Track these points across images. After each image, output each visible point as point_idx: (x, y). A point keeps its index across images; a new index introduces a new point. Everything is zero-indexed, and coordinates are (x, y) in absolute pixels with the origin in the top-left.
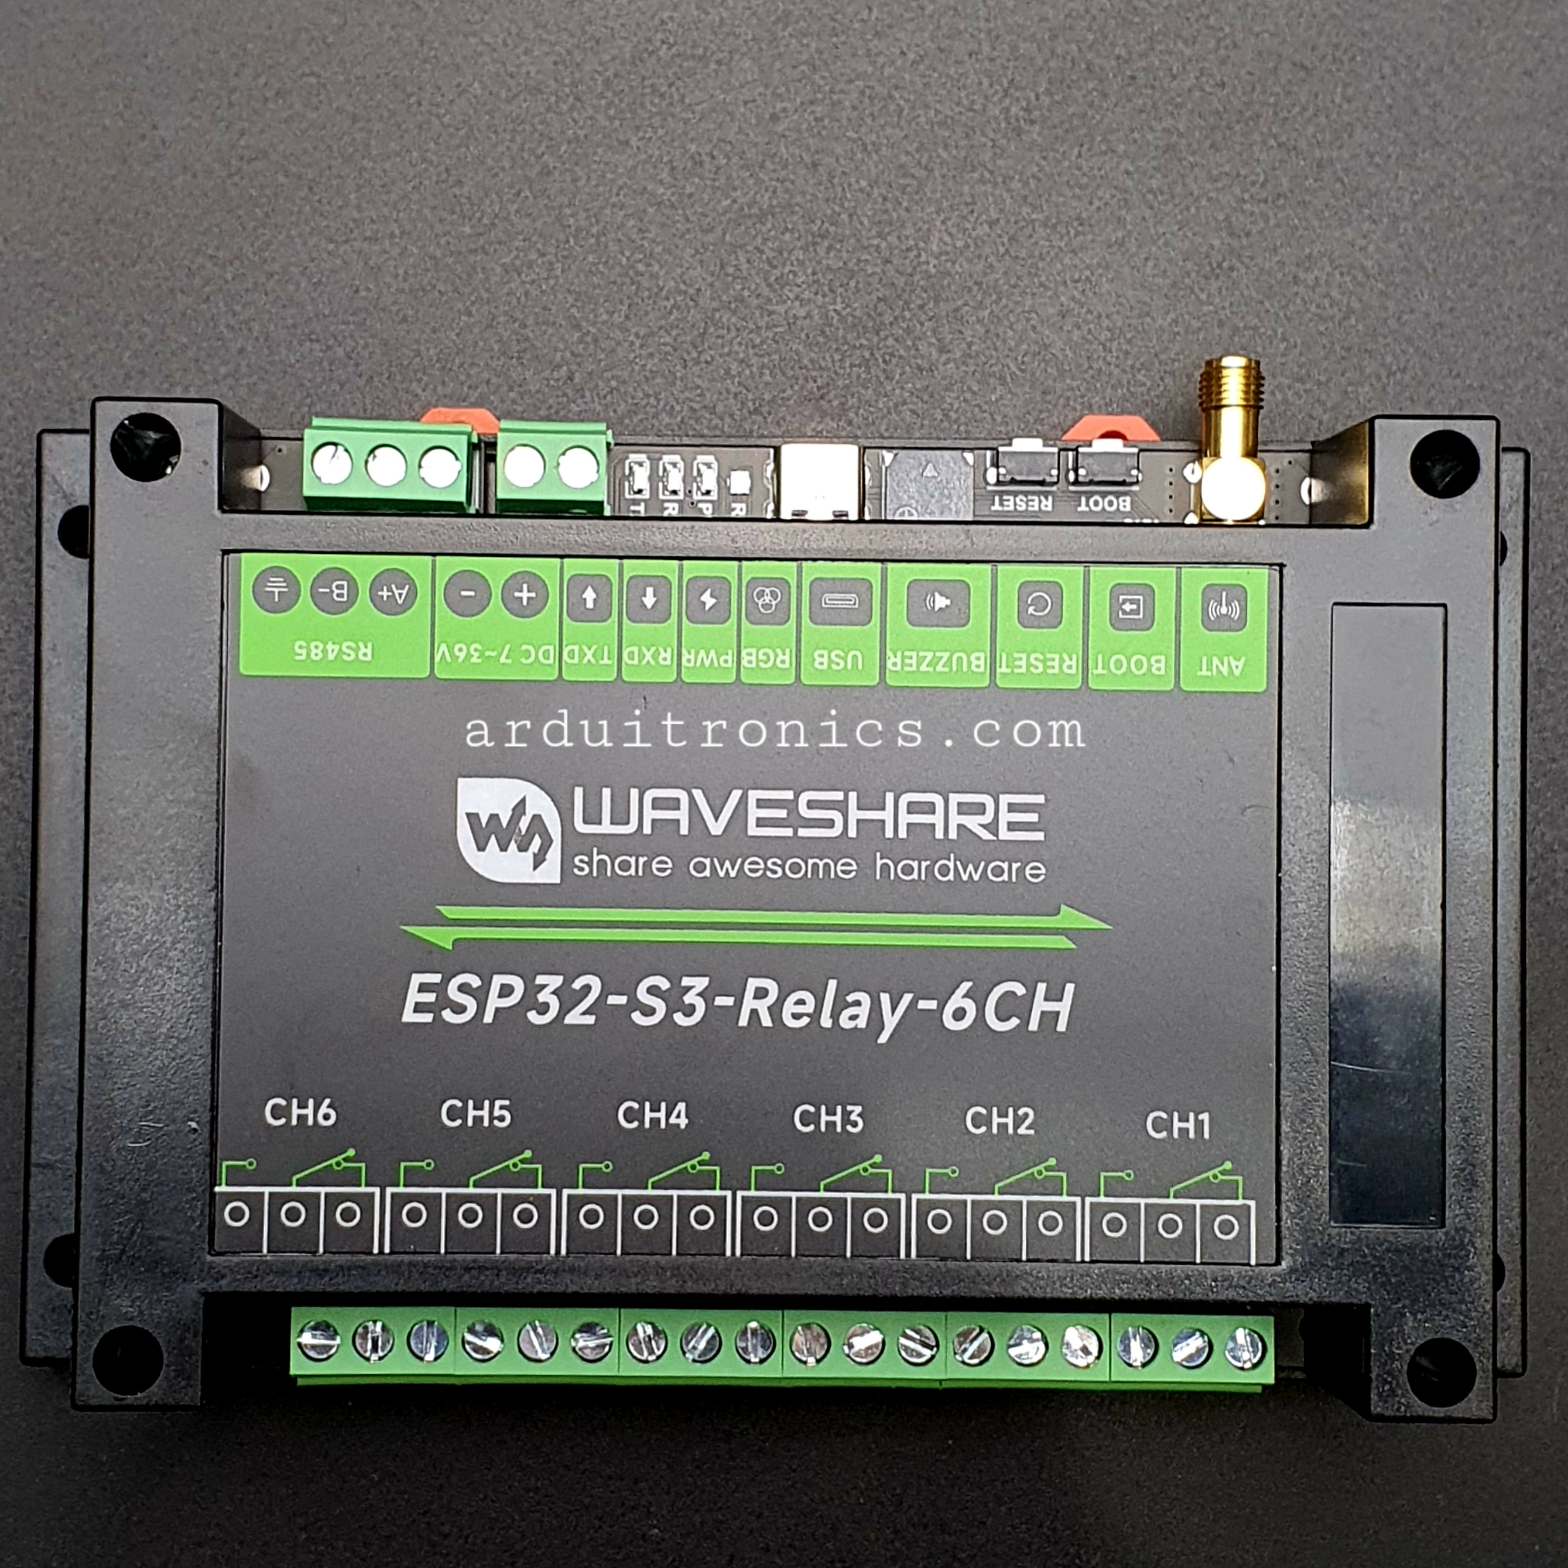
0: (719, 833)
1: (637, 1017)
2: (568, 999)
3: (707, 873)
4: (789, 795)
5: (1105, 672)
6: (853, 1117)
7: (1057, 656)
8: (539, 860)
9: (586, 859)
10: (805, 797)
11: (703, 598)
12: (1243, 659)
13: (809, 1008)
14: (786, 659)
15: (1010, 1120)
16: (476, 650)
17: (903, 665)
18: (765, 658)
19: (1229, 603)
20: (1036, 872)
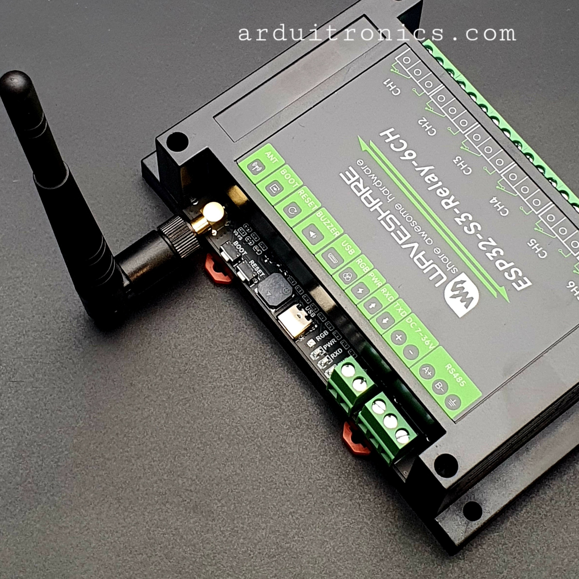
0: (417, 243)
1: (479, 228)
2: (490, 248)
3: (429, 239)
4: (392, 234)
5: (296, 183)
6: (457, 160)
7: (302, 197)
8: (463, 282)
9: (452, 271)
10: (390, 230)
11: (361, 292)
12: (266, 153)
13: (440, 190)
14: (359, 260)
15: (425, 125)
16: (424, 339)
17: (336, 231)
18: (363, 266)
19: (254, 167)
20: (360, 162)
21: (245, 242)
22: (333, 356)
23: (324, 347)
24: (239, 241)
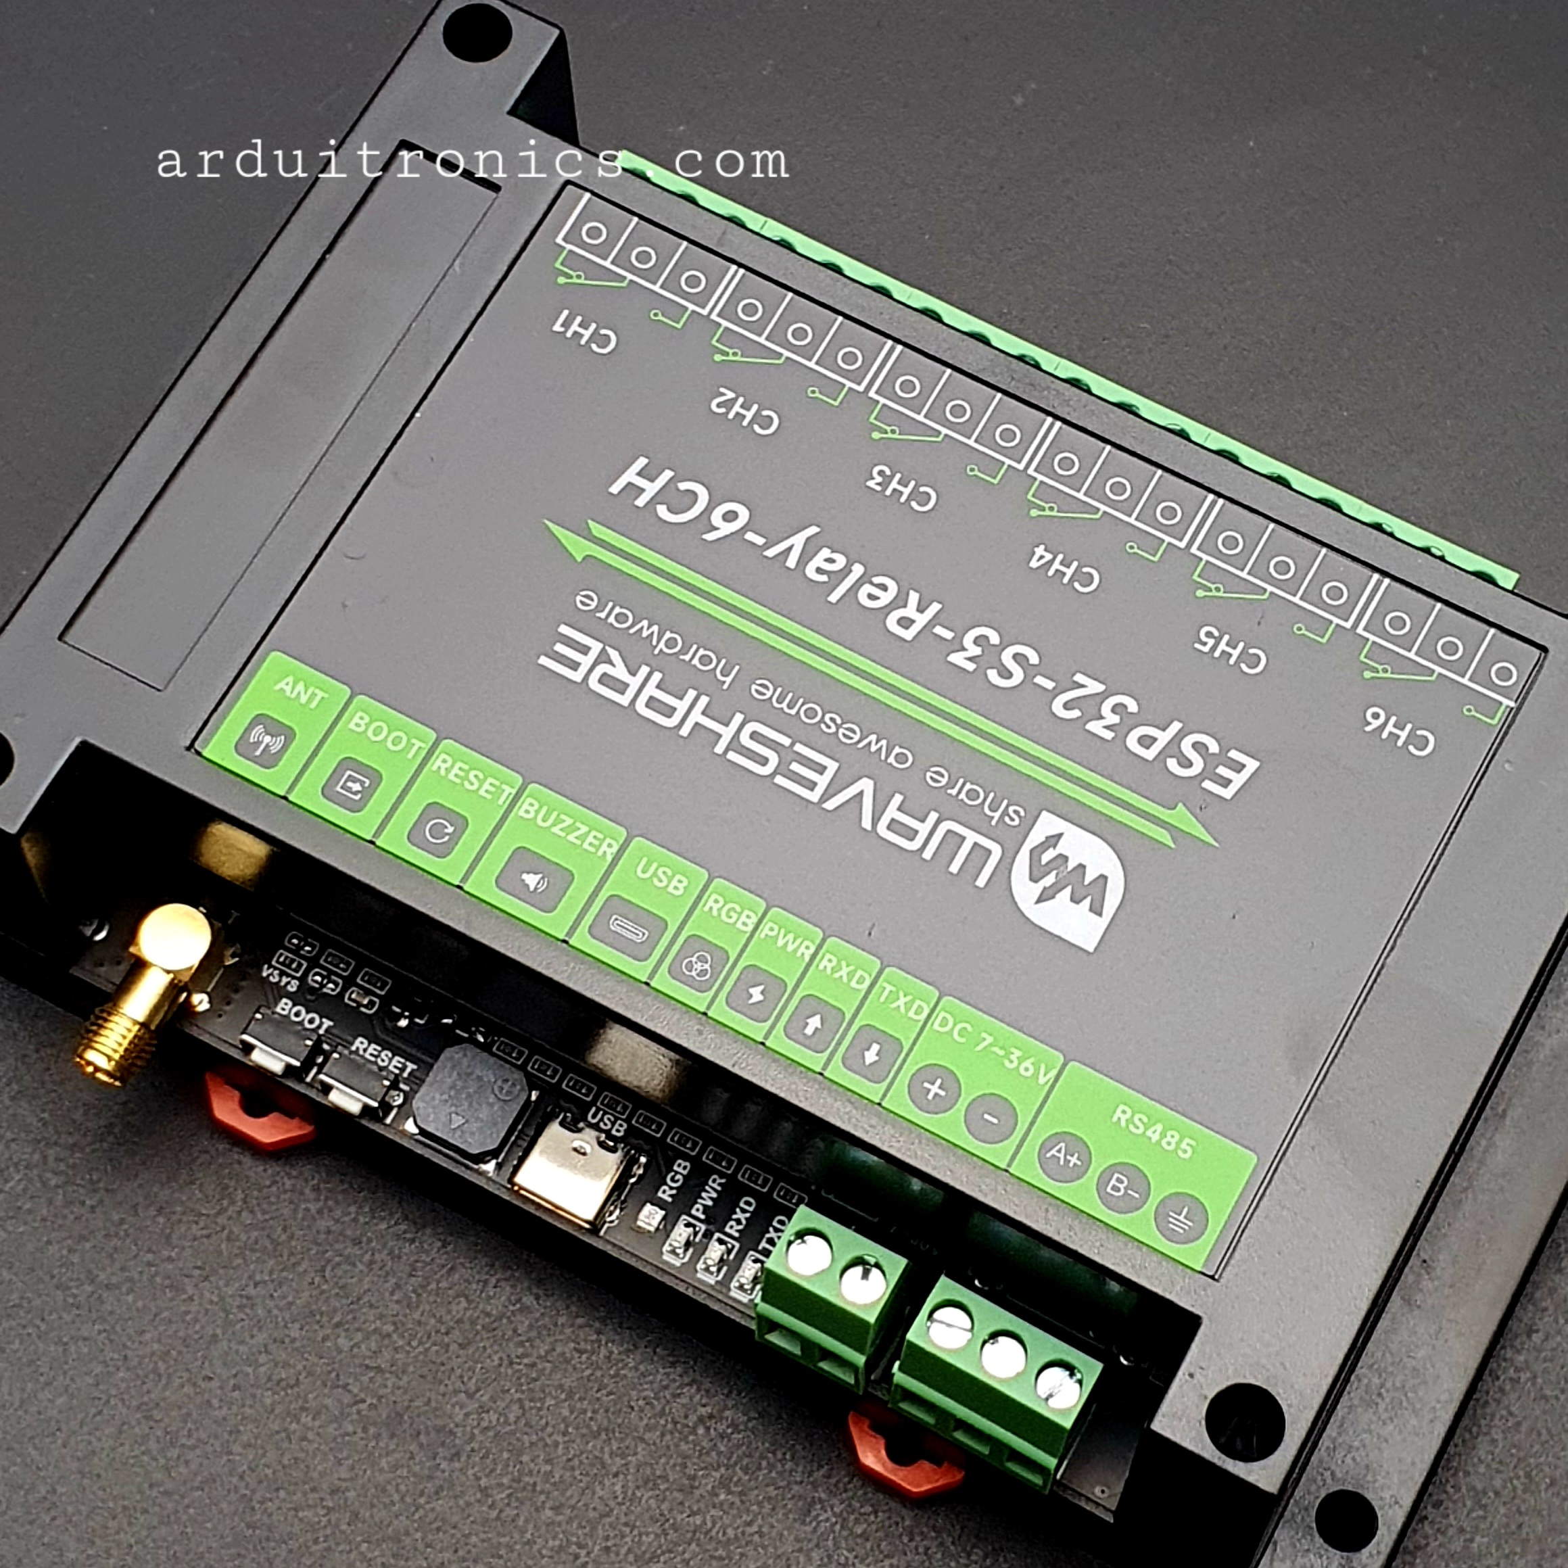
0: (865, 780)
1: (1034, 658)
2: (1090, 707)
3: (897, 750)
4: (779, 780)
5: (414, 741)
6: (879, 479)
7: (451, 776)
8: (1053, 841)
9: (1007, 819)
10: (766, 771)
11: (761, 998)
12: (278, 687)
13: (867, 589)
14: (711, 902)
15: (737, 408)
16: (1011, 1062)
17: (602, 842)
18: (732, 914)
19: (259, 743)
20: (586, 601)
21: (312, 990)
22: (732, 1229)
23: (694, 1212)
24: (289, 996)
